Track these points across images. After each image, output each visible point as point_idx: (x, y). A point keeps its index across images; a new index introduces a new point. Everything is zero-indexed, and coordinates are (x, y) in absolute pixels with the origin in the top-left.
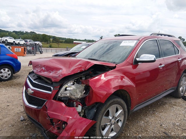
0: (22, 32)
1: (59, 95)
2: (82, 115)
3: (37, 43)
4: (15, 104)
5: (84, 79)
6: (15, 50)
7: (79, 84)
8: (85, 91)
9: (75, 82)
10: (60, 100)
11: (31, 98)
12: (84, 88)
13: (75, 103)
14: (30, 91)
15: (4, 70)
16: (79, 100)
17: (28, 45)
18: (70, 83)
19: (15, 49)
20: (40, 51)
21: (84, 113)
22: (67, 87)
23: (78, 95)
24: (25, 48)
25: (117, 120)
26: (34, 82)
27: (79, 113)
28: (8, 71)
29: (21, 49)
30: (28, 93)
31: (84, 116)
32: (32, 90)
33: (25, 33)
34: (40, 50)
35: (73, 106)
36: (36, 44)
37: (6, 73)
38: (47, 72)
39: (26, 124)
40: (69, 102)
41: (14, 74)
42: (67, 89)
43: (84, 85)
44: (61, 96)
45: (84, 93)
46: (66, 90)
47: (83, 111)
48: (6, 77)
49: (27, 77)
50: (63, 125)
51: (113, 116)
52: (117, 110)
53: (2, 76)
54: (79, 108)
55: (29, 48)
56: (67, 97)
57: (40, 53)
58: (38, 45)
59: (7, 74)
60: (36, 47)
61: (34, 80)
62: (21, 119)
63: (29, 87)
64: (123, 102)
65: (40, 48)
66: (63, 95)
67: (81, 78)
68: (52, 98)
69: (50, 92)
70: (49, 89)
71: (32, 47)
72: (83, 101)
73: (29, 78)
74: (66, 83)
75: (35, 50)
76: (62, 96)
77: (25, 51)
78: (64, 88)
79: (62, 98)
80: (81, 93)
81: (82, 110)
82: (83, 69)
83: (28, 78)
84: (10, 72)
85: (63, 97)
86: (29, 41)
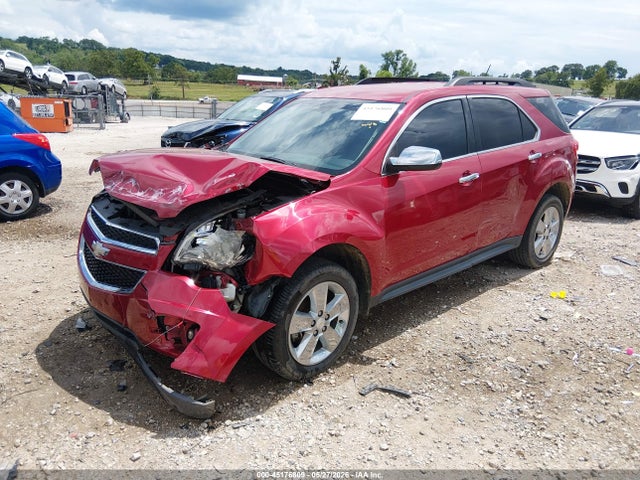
0: (52, 41)
1: (177, 258)
2: (237, 307)
3: (108, 82)
4: (56, 287)
5: (242, 215)
6: (34, 111)
7: (228, 229)
8: (243, 249)
9: (219, 223)
10: (182, 270)
11: (101, 269)
12: (240, 239)
13: (218, 278)
14: (99, 249)
15: (11, 185)
16: (228, 271)
17: (76, 93)
18: (205, 228)
19: (34, 106)
20: (121, 111)
21: (244, 303)
22: (196, 238)
23: (227, 258)
24: (66, 105)
25: (330, 320)
26: (108, 223)
27: (230, 304)
28: (23, 188)
29: (55, 106)
30: (96, 253)
31: (244, 311)
32: (104, 245)
33: (62, 46)
34: (121, 108)
35: (215, 287)
36: (103, 87)
37: (16, 194)
38: (142, 193)
39: (94, 337)
40: (206, 276)
41: (43, 196)
42: (198, 241)
43: (242, 233)
44: (182, 261)
45: (243, 254)
46: (194, 244)
47: (241, 298)
48: (18, 208)
49: (88, 211)
50: (190, 333)
51: (322, 312)
52: (331, 296)
53: (6, 205)
54: (230, 292)
55: (80, 104)
56: (197, 263)
57: (118, 118)
58: (110, 90)
59: (21, 199)
60: (105, 97)
61: (109, 219)
62: (77, 326)
63: (96, 239)
64: (344, 274)
65: (119, 102)
66: (187, 259)
67: (235, 214)
68: (159, 265)
69: (154, 252)
70: (151, 245)
71: (90, 98)
72: (238, 274)
73: (93, 212)
74: (195, 227)
75: (102, 108)
76: (186, 261)
77: (67, 114)
78: (188, 239)
79: (183, 264)
80: (235, 252)
81: (236, 296)
82: (239, 185)
83: (90, 214)
84: (28, 192)
85: (188, 263)
86: (80, 78)
